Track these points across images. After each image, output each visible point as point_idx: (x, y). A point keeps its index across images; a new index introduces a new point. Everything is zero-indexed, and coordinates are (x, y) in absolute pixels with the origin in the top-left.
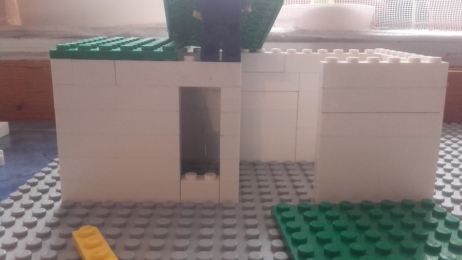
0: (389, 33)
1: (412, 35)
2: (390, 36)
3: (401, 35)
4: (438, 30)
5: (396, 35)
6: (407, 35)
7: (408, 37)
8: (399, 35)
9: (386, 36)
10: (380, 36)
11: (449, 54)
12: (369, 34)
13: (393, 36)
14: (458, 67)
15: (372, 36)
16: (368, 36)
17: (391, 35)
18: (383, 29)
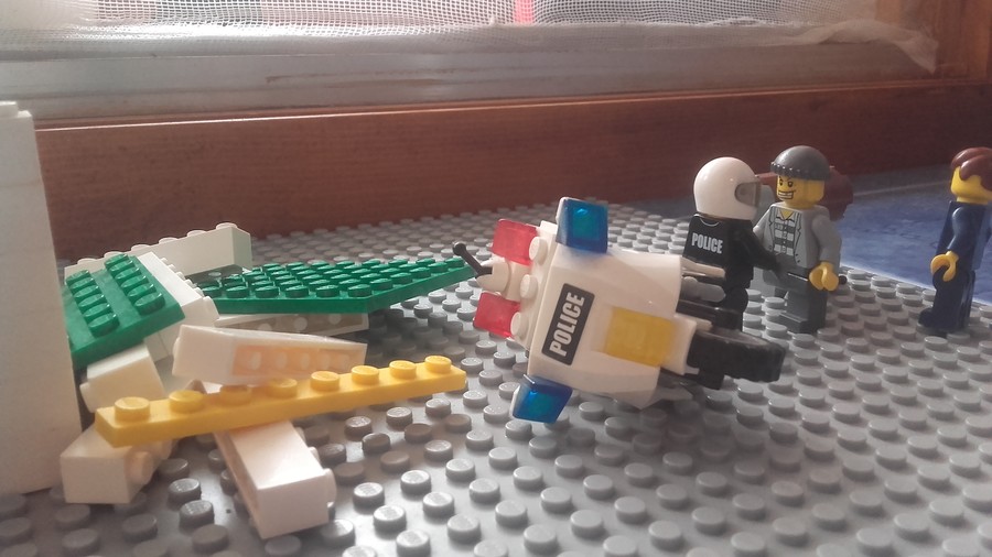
0: (125, 34)
1: (182, 36)
2: (128, 42)
3: (155, 38)
4: (239, 24)
5: (142, 37)
6: (169, 37)
7: (173, 41)
8: (149, 37)
9: (115, 42)
10: (102, 42)
11: (275, 78)
12: (72, 37)
13: (136, 42)
14: (294, 107)
15: (81, 42)
16: (68, 42)
17: (129, 37)
18: (106, 25)
